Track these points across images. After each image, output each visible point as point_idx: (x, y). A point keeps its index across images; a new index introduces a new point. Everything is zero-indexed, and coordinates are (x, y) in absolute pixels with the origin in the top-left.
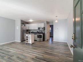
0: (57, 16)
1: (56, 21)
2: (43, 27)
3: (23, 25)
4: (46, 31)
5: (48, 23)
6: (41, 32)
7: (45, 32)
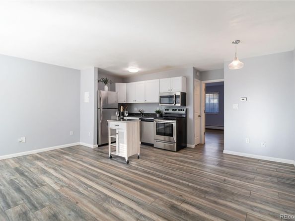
0: (237, 42)
1: (236, 64)
2: (179, 94)
3: (106, 88)
4: (190, 107)
5: (200, 74)
6: (170, 111)
7: (186, 113)
